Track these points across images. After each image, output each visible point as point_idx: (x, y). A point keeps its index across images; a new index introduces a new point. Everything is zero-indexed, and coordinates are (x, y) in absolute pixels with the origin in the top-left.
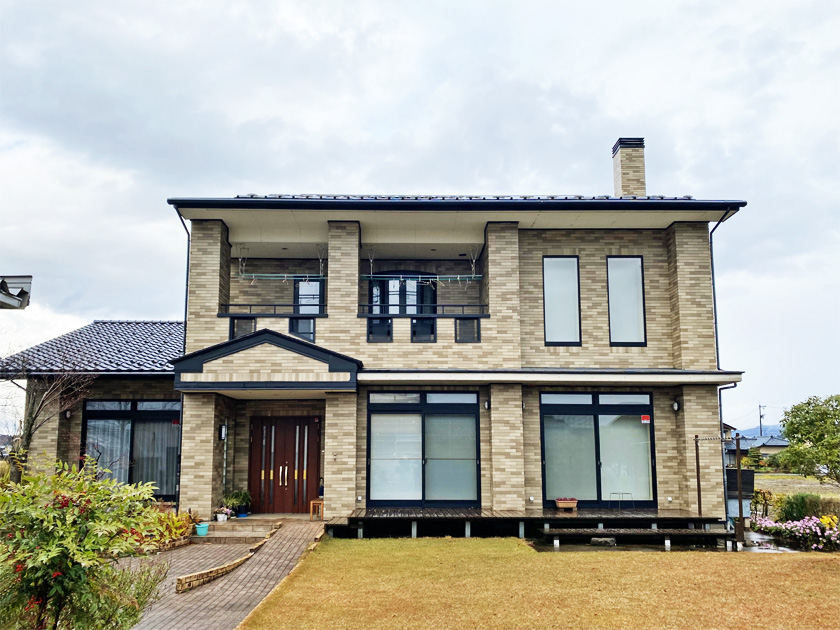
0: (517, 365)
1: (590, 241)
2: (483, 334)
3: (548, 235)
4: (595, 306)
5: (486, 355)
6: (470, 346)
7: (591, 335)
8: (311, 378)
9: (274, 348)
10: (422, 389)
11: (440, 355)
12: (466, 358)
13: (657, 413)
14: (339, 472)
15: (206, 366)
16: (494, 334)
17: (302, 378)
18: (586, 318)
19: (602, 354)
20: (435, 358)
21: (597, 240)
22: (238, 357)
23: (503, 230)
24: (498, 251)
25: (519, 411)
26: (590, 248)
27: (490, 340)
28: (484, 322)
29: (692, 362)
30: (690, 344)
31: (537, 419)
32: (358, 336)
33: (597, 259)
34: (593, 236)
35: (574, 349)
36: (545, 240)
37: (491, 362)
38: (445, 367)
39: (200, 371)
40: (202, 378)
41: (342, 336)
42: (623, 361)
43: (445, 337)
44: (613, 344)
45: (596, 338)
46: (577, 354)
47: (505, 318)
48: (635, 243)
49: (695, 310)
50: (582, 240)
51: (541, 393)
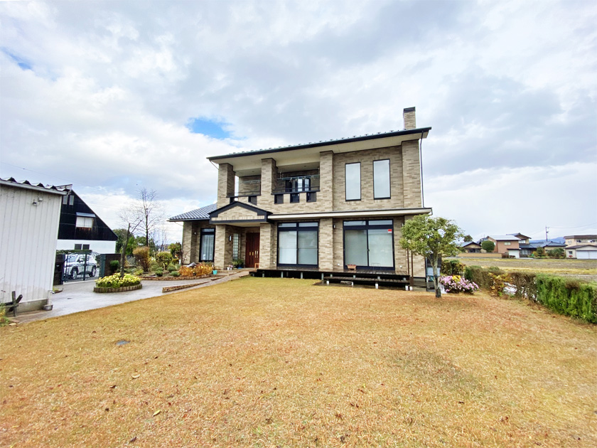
0: (331, 210)
1: (366, 155)
2: (317, 198)
3: (348, 154)
4: (367, 183)
5: (318, 206)
6: (312, 203)
7: (365, 196)
8: (252, 218)
9: (240, 208)
10: (297, 221)
11: (301, 207)
12: (310, 208)
13: (395, 228)
14: (265, 253)
15: (219, 215)
16: (321, 198)
17: (249, 218)
18: (363, 188)
19: (370, 204)
20: (299, 209)
21: (369, 154)
22: (228, 212)
23: (326, 155)
24: (324, 163)
25: (331, 229)
26: (366, 158)
27: (320, 200)
28: (317, 193)
29: (409, 204)
30: (409, 197)
31: (342, 232)
32: (271, 202)
33: (369, 163)
34: (367, 153)
35: (358, 202)
36: (346, 157)
37: (320, 210)
38: (302, 212)
39: (217, 217)
40: (218, 219)
41: (266, 202)
42: (380, 206)
43: (302, 200)
44: (375, 199)
45: (368, 197)
46: (359, 204)
47: (326, 191)
48: (386, 153)
49: (411, 180)
50: (363, 155)
51: (344, 221)
